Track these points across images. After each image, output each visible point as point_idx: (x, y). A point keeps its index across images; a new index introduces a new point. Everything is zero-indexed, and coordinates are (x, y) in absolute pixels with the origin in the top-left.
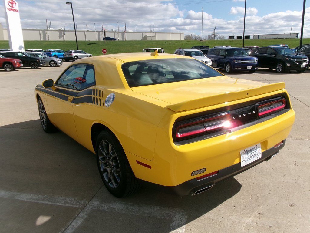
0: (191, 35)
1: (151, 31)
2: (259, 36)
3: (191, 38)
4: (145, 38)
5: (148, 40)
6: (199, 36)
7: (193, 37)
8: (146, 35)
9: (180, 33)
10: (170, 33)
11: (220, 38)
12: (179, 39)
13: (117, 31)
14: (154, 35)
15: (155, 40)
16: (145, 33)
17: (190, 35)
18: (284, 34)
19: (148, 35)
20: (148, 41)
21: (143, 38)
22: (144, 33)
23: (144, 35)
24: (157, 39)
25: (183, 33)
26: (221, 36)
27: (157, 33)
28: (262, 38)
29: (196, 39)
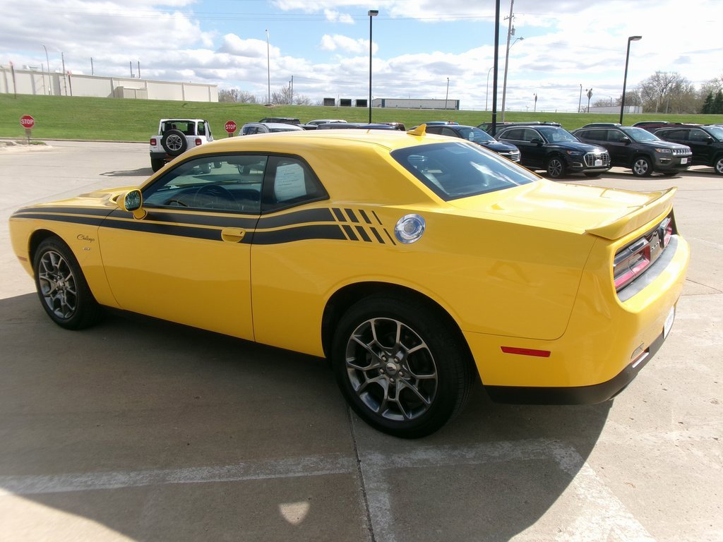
0: (232, 91)
1: (133, 76)
2: (383, 101)
3: (232, 98)
4: (118, 92)
5: (126, 96)
6: (251, 95)
7: (236, 96)
8: (121, 84)
9: (209, 86)
10: (182, 84)
11: (299, 102)
12: (205, 100)
13: (39, 70)
14: (141, 85)
15: (146, 98)
16: (118, 79)
17: (229, 92)
18: (433, 100)
19: (126, 85)
20: (127, 100)
21: (113, 92)
22: (116, 79)
23: (116, 84)
24: (151, 96)
25: (215, 86)
26: (300, 96)
27: (149, 82)
28: (392, 105)
29: (243, 100)
